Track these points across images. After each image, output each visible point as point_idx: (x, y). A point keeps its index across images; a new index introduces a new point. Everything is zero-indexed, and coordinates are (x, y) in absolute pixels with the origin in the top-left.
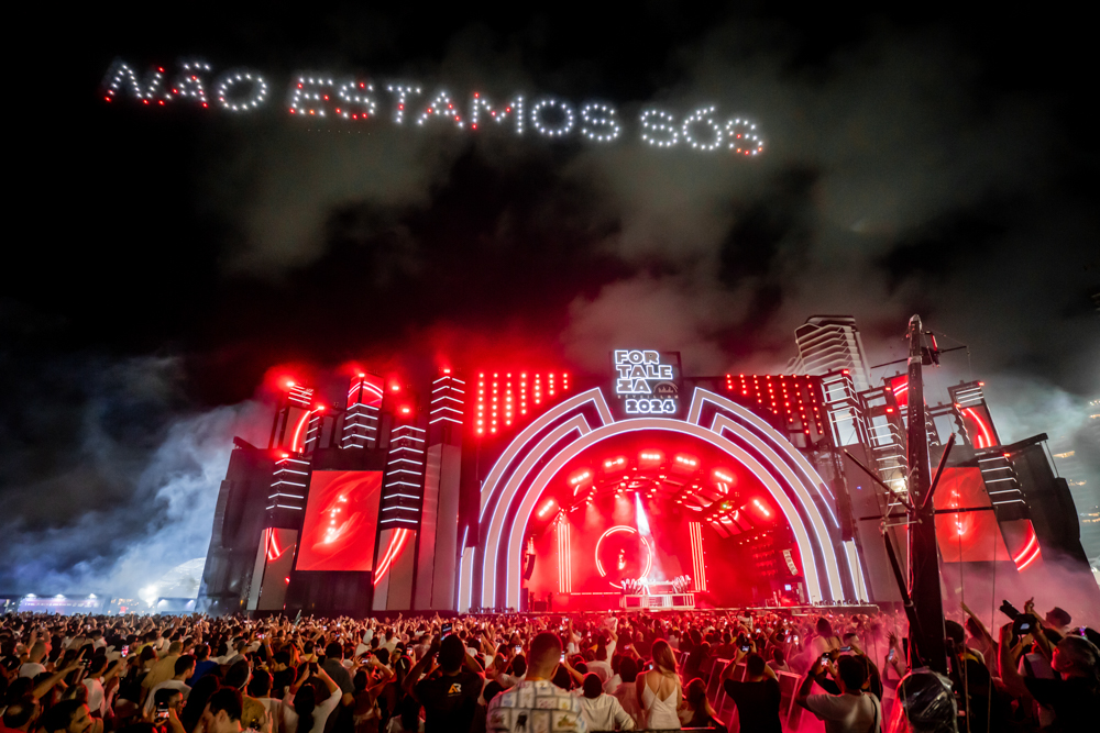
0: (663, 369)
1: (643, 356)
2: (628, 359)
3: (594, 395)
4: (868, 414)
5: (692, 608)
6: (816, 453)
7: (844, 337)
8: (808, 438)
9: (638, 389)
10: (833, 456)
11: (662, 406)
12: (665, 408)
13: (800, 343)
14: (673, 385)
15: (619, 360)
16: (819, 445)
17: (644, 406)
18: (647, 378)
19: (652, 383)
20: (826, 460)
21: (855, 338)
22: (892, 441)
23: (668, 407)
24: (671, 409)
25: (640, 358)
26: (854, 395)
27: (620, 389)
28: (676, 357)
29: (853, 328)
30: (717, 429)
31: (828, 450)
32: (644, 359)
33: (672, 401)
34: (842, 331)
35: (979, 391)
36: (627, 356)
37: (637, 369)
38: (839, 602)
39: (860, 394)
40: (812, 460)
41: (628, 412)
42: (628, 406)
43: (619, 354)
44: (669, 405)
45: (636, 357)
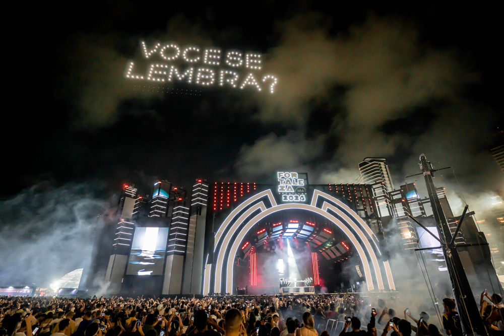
0: (299, 181)
1: (291, 175)
3: (268, 193)
4: (394, 202)
5: (313, 293)
6: (370, 220)
7: (381, 167)
8: (366, 213)
9: (288, 190)
10: (378, 221)
11: (299, 198)
12: (300, 199)
13: (361, 170)
14: (304, 188)
15: (279, 177)
16: (372, 217)
17: (291, 198)
18: (292, 185)
19: (295, 187)
20: (374, 223)
21: (386, 168)
22: (404, 215)
23: (302, 198)
25: (289, 176)
26: (387, 193)
27: (280, 190)
28: (305, 175)
29: (385, 163)
30: (324, 209)
31: (375, 219)
32: (291, 176)
33: (304, 196)
34: (380, 164)
35: (443, 192)
36: (283, 175)
37: (288, 181)
38: (382, 290)
39: (390, 193)
40: (368, 223)
41: (283, 200)
42: (283, 198)
43: (280, 174)
45: (287, 175)
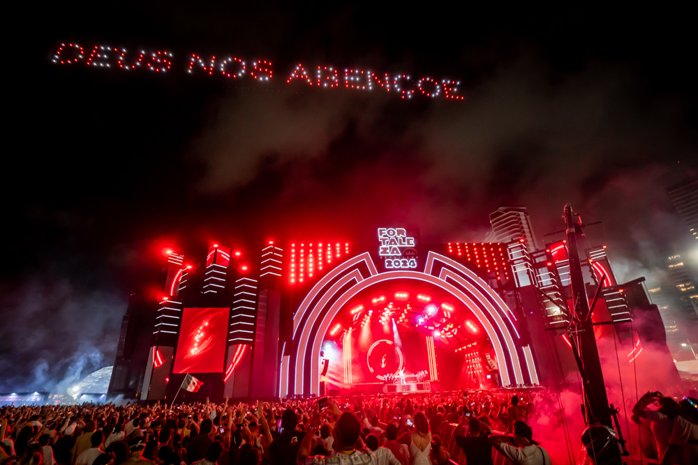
0: (408, 240)
1: (396, 231)
2: (386, 234)
3: (365, 257)
4: (537, 266)
5: (429, 391)
6: (504, 291)
7: (520, 219)
8: (499, 282)
9: (393, 253)
10: (515, 293)
11: (408, 264)
12: (410, 264)
13: (493, 223)
14: (415, 250)
15: (381, 235)
16: (507, 287)
17: (397, 264)
18: (399, 245)
19: (402, 249)
20: (510, 296)
21: (526, 219)
22: (551, 283)
23: (412, 264)
24: (414, 265)
25: (394, 233)
26: (527, 255)
27: (382, 253)
28: (416, 232)
29: (525, 213)
30: (443, 278)
31: (512, 290)
32: (396, 233)
33: (414, 260)
34: (519, 215)
35: (603, 251)
36: (386, 232)
37: (392, 240)
38: (521, 385)
39: (531, 255)
40: (502, 296)
41: (387, 267)
42: (387, 264)
43: (381, 231)
44: (412, 263)
45: (391, 233)
